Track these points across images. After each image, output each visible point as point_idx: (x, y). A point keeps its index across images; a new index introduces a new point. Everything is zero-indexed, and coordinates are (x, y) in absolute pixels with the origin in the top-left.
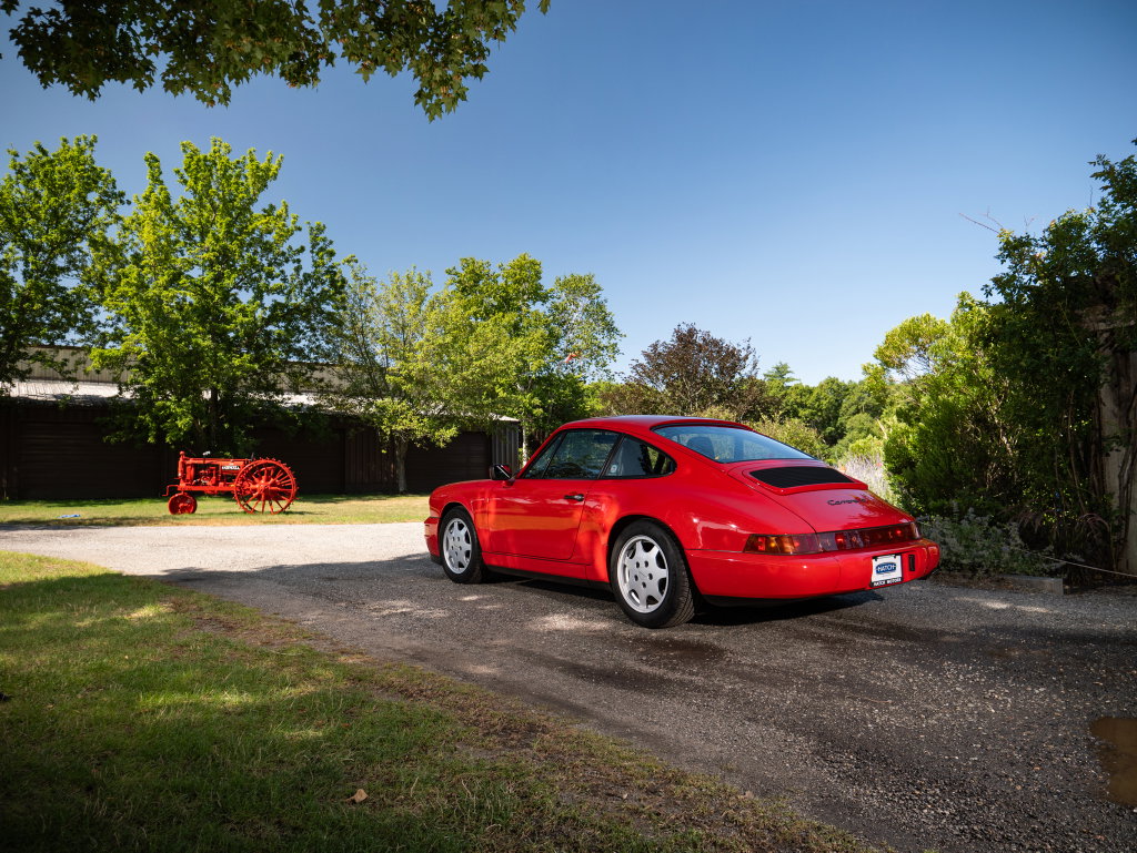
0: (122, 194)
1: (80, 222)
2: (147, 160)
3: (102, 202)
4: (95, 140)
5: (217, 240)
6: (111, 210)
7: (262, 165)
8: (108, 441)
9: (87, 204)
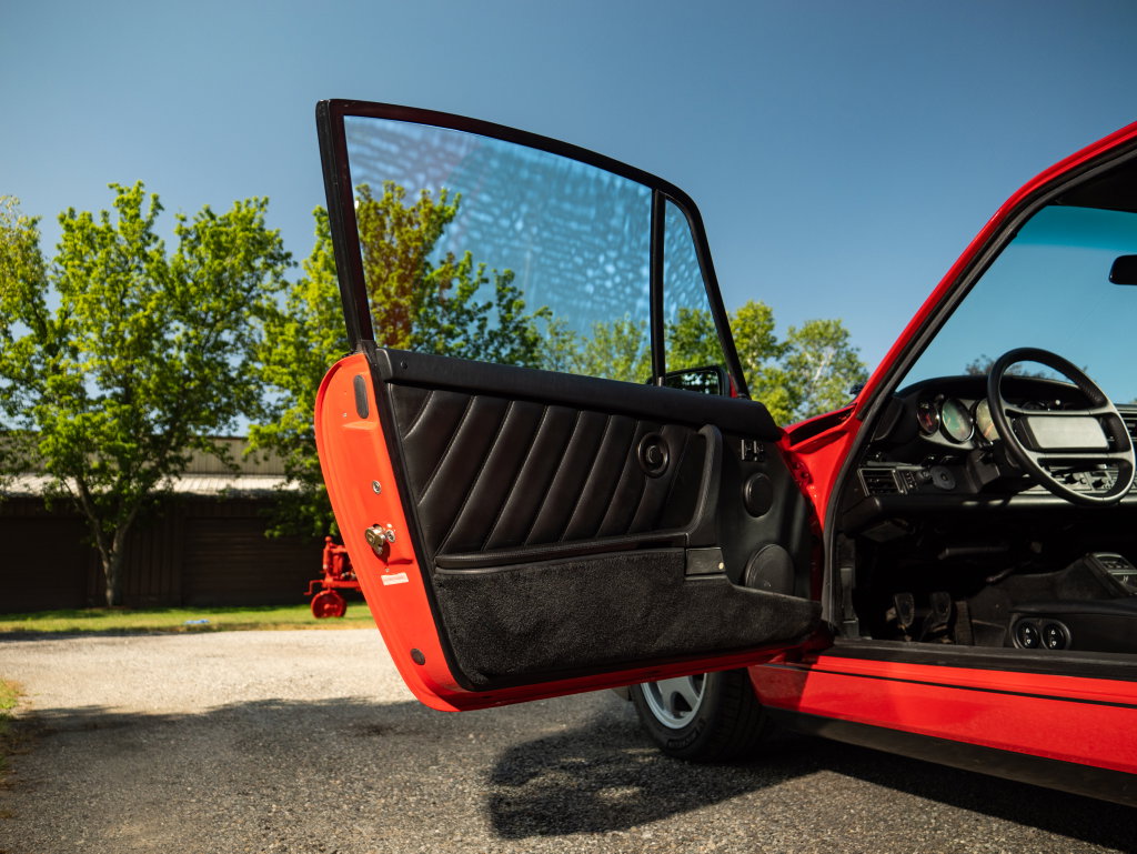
0: (288, 255)
1: (244, 290)
2: (315, 214)
3: (268, 266)
4: (266, 201)
5: (388, 296)
6: (277, 275)
7: (437, 208)
8: (271, 536)
9: (252, 269)
